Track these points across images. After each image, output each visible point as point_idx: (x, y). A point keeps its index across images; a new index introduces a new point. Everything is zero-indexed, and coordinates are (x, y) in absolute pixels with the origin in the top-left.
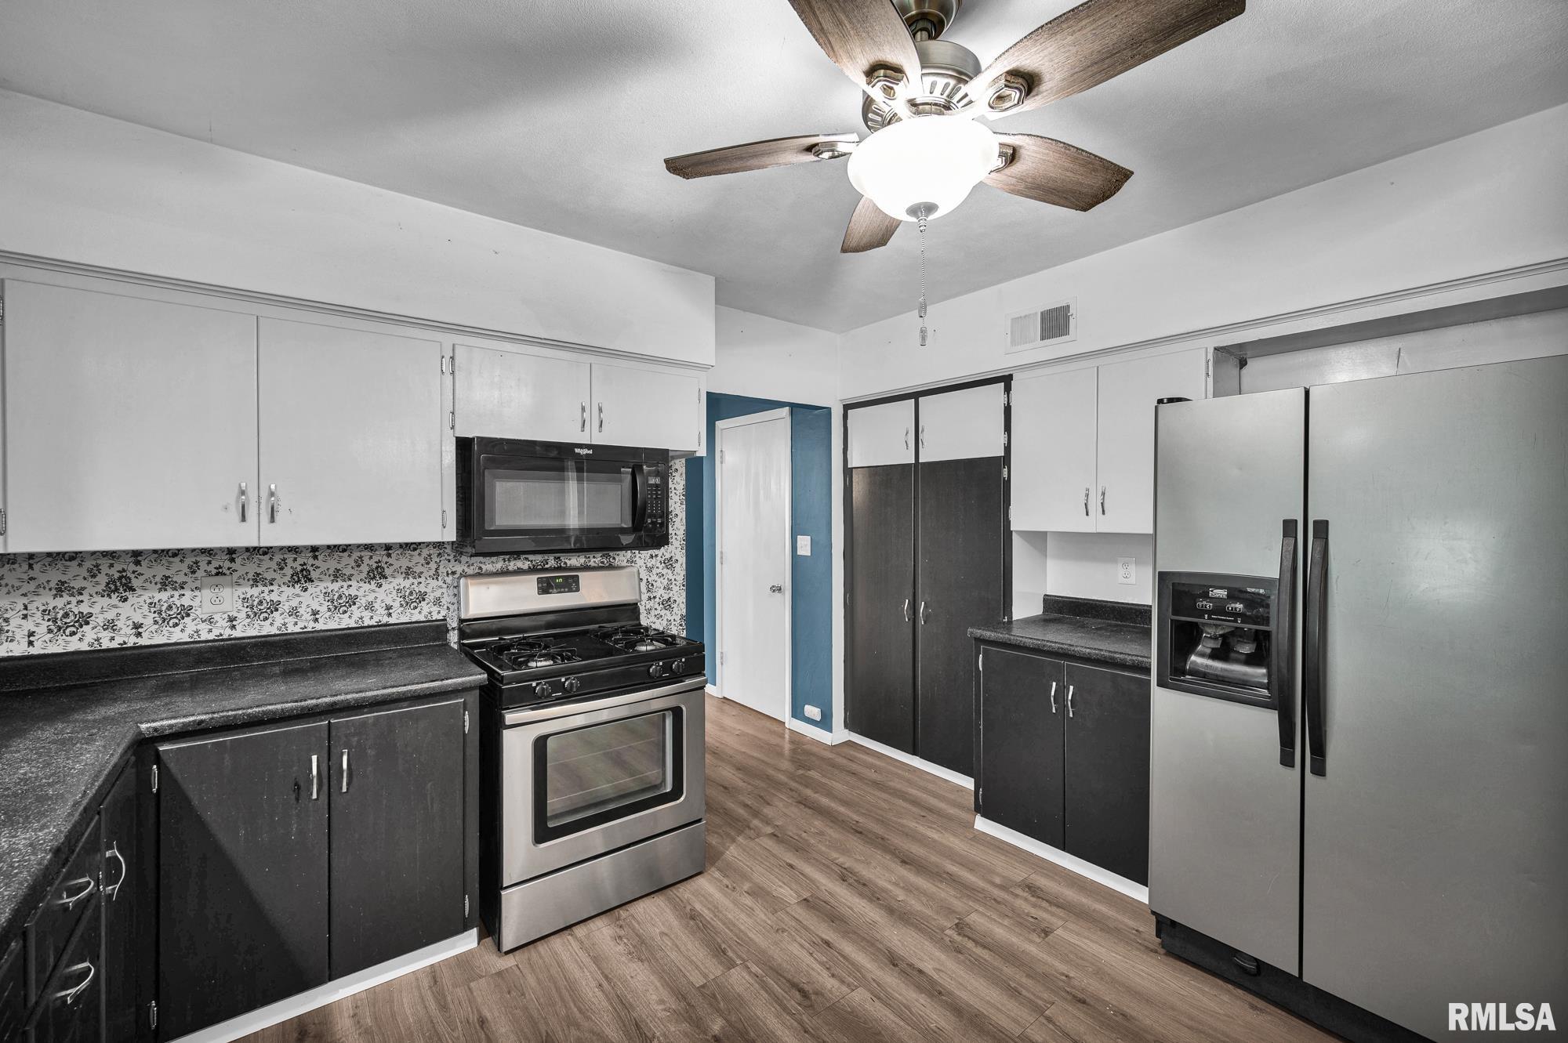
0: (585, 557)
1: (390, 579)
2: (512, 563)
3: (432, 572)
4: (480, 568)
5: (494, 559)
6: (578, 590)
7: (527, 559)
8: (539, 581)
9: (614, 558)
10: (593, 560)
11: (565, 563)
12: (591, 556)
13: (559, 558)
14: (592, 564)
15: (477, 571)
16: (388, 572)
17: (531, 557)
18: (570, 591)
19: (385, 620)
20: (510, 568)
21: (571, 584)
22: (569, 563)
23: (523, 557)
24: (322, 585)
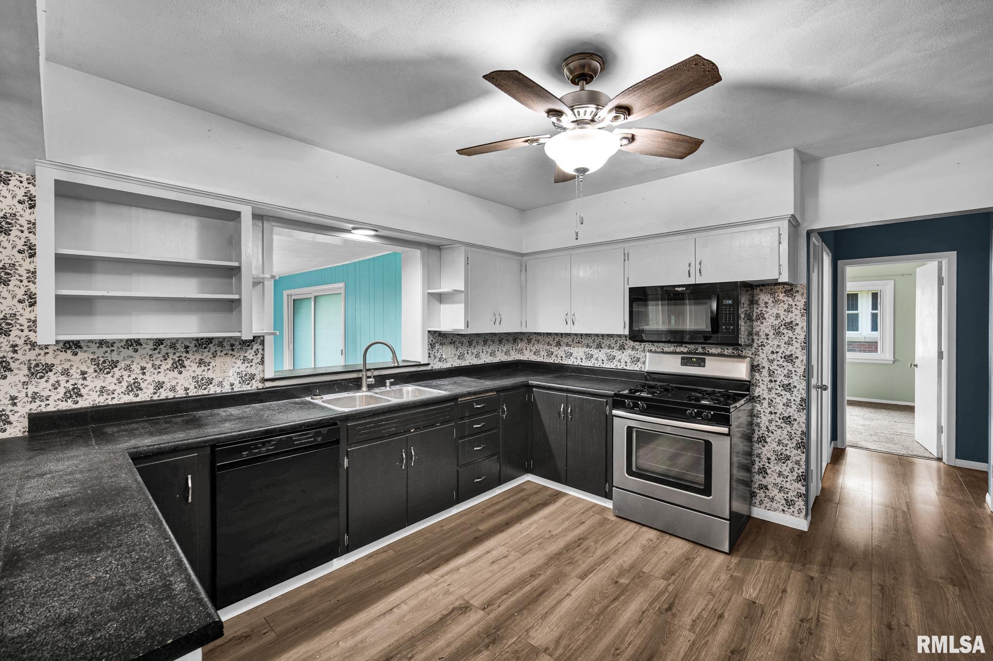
0: (721, 349)
1: (627, 350)
2: (678, 348)
3: (642, 349)
4: (663, 349)
5: (669, 345)
6: (704, 366)
7: (686, 347)
8: (682, 358)
9: (742, 351)
10: (726, 351)
11: (708, 351)
12: (725, 349)
13: (704, 348)
14: (726, 353)
15: (661, 350)
16: (626, 347)
17: (688, 346)
18: (700, 366)
19: (625, 367)
20: (677, 351)
21: (701, 363)
22: (710, 351)
23: (684, 345)
24: (605, 350)
